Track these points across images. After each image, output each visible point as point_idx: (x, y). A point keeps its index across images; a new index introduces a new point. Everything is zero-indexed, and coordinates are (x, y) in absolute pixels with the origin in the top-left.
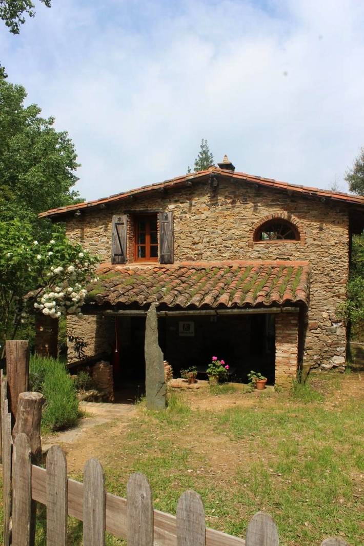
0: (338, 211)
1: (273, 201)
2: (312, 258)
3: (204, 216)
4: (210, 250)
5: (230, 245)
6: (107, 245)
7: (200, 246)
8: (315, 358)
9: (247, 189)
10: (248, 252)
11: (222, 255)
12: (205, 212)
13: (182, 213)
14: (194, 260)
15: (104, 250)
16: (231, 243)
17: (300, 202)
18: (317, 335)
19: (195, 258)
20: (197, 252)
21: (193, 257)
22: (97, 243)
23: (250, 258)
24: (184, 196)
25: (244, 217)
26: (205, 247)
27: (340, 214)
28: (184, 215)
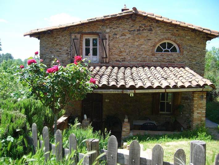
0: (201, 37)
1: (167, 30)
2: (187, 62)
3: (127, 37)
4: (130, 56)
5: (142, 54)
6: (67, 52)
7: (124, 54)
8: (187, 116)
9: (152, 23)
10: (152, 58)
11: (137, 59)
12: (127, 35)
13: (114, 35)
14: (120, 62)
15: (65, 55)
16: (142, 53)
17: (181, 31)
18: (188, 103)
19: (121, 61)
20: (122, 57)
21: (120, 60)
22: (60, 51)
23: (153, 61)
24: (115, 25)
25: (150, 39)
26: (127, 54)
27: (202, 39)
28: (115, 36)
